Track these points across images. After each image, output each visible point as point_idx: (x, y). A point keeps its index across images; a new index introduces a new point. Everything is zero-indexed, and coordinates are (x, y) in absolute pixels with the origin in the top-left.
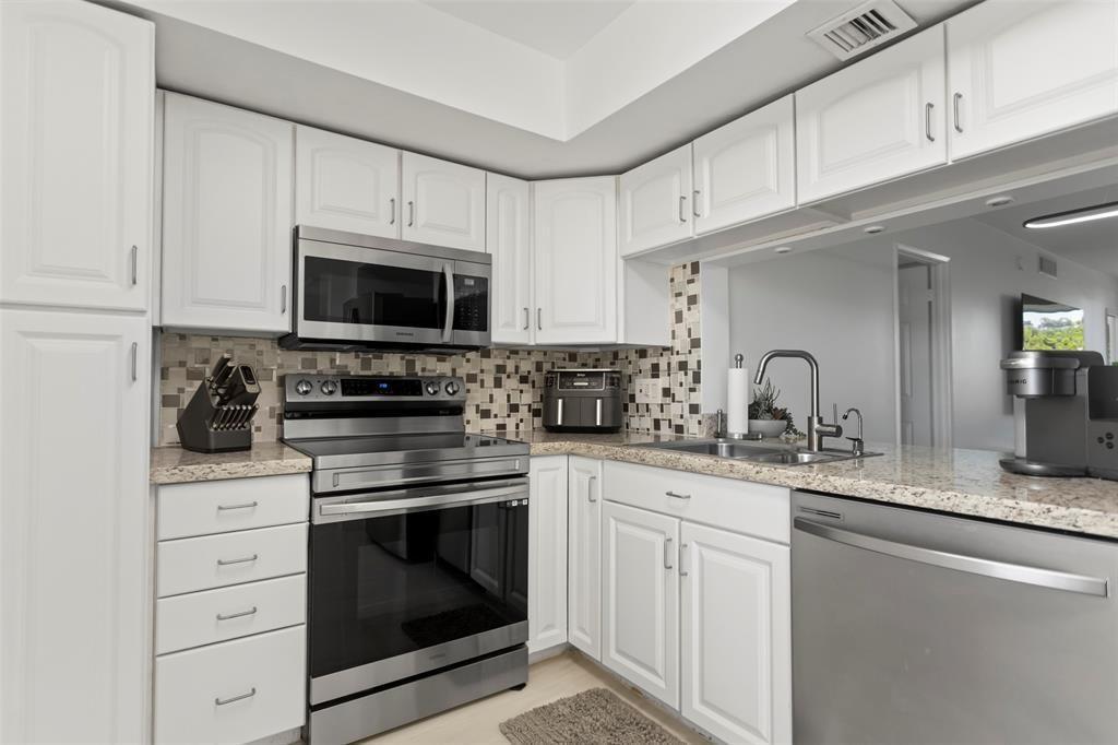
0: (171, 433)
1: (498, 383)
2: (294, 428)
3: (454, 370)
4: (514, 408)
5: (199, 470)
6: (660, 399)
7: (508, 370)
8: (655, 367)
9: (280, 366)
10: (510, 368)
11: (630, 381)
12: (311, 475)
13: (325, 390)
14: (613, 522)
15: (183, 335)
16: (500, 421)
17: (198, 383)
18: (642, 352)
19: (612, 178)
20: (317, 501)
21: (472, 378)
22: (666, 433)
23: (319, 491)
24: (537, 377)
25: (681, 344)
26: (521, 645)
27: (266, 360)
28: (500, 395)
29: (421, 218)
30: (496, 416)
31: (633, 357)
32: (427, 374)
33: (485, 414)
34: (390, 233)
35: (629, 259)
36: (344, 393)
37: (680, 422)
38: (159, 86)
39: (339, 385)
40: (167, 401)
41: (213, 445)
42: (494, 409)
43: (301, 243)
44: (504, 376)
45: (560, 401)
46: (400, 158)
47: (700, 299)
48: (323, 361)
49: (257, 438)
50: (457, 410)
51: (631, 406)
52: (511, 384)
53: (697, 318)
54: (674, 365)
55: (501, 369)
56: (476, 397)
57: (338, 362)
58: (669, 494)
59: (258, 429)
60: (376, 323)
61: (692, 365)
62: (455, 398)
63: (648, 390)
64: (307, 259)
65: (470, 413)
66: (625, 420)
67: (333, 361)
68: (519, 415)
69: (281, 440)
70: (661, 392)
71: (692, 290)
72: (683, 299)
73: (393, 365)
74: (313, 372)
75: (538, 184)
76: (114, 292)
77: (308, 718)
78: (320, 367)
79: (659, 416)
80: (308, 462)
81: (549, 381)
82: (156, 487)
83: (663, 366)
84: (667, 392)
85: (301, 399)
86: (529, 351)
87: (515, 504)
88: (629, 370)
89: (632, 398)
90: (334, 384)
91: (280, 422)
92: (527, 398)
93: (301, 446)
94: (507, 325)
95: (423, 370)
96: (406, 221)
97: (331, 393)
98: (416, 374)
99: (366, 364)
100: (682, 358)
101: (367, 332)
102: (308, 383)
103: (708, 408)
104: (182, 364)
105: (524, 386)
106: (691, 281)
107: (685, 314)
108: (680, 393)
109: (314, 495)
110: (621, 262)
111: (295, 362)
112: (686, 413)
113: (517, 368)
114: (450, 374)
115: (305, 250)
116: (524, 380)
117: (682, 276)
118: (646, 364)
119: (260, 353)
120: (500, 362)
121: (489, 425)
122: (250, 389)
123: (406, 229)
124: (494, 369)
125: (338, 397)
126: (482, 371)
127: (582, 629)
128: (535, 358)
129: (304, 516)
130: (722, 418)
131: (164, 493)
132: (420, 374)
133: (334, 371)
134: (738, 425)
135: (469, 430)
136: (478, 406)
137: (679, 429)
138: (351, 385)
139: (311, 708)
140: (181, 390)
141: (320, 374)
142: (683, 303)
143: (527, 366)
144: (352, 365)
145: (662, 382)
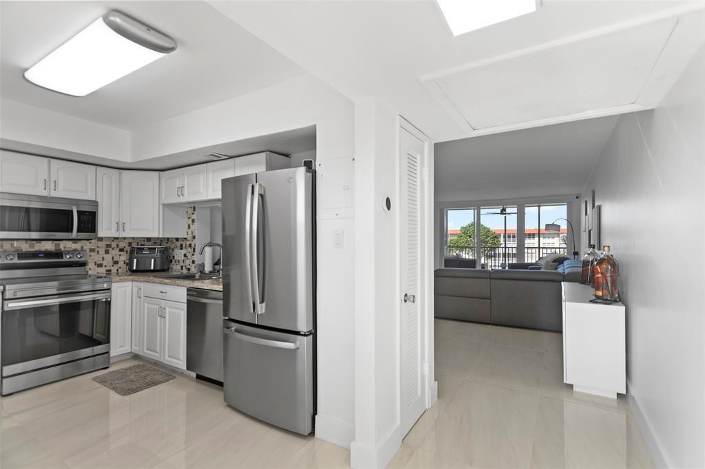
1: (107, 252)
3: (82, 247)
4: (116, 262)
6: (183, 258)
7: (113, 246)
8: (182, 245)
11: (173, 250)
12: (3, 292)
13: (9, 258)
14: (146, 304)
16: (108, 268)
18: (177, 239)
20: (6, 302)
21: (92, 250)
22: (185, 271)
23: (7, 298)
24: (128, 249)
25: (189, 237)
26: (108, 352)
28: (108, 258)
29: (60, 187)
30: (105, 266)
31: (174, 241)
32: (66, 249)
33: (100, 265)
34: (44, 193)
35: (164, 205)
36: (19, 258)
37: (189, 267)
39: (16, 256)
42: (105, 263)
44: (110, 249)
45: (135, 260)
46: (50, 162)
47: (196, 221)
48: (7, 245)
50: (83, 264)
51: (173, 260)
52: (114, 252)
53: (194, 227)
54: (188, 245)
55: (108, 246)
56: (94, 258)
57: (15, 245)
58: (161, 292)
60: (40, 231)
61: (193, 245)
62: (82, 259)
63: (179, 254)
65: (91, 265)
66: (171, 266)
67: (12, 245)
68: (119, 266)
70: (183, 255)
71: (194, 217)
72: (190, 220)
73: (48, 246)
75: (124, 172)
79: (183, 265)
80: (1, 288)
81: (132, 252)
83: (184, 246)
84: (185, 255)
88: (172, 246)
89: (174, 257)
90: (13, 255)
92: (124, 257)
94: (107, 230)
95: (65, 247)
96: (52, 188)
97: (11, 259)
98: (61, 250)
99: (32, 246)
100: (190, 243)
101: (35, 235)
103: (198, 262)
105: (122, 253)
106: (193, 214)
107: (191, 226)
108: (189, 255)
109: (4, 300)
112: (191, 264)
113: (118, 245)
114: (80, 249)
116: (122, 250)
117: (190, 211)
118: (178, 244)
120: (108, 243)
121: (102, 270)
123: (52, 192)
124: (105, 246)
125: (16, 261)
126: (98, 247)
127: (136, 346)
130: (203, 265)
132: (63, 249)
133: (13, 250)
134: (208, 268)
135: (90, 272)
136: (95, 262)
137: (189, 269)
138: (22, 255)
139: (3, 378)
141: (5, 251)
142: (190, 222)
143: (122, 245)
144: (25, 247)
145: (183, 251)
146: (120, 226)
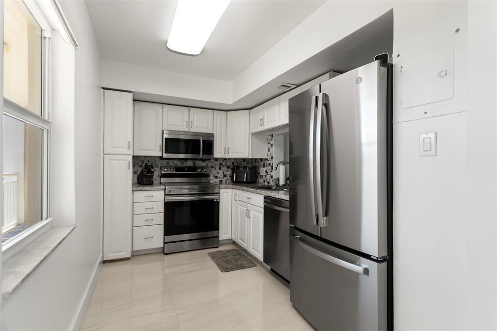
0: (136, 180)
1: (220, 168)
2: (163, 180)
3: (207, 165)
4: (225, 176)
5: (141, 188)
6: (265, 174)
8: (264, 164)
9: (160, 164)
10: (224, 164)
12: (165, 190)
13: (171, 170)
14: (239, 206)
15: (138, 157)
16: (221, 179)
17: (141, 168)
18: (261, 160)
19: (248, 111)
21: (212, 167)
22: (266, 184)
24: (232, 166)
25: (269, 158)
26: (217, 237)
27: (157, 162)
28: (221, 172)
29: (195, 125)
30: (219, 178)
31: (260, 161)
32: (199, 166)
33: (216, 177)
34: (186, 130)
35: (253, 134)
36: (176, 171)
37: (269, 181)
38: (133, 100)
39: (175, 169)
40: (134, 173)
41: (145, 183)
42: (219, 176)
43: (164, 135)
44: (222, 166)
45: (235, 174)
46: (189, 109)
47: (273, 145)
48: (171, 163)
49: (155, 182)
50: (207, 176)
51: (259, 176)
52: (224, 169)
53: (273, 150)
54: (268, 164)
55: (221, 164)
56: (214, 172)
58: (248, 198)
59: (155, 180)
61: (271, 164)
62: (206, 173)
63: (262, 171)
64: (165, 138)
65: (212, 177)
66: (257, 180)
67: (174, 162)
68: (227, 178)
69: (161, 183)
71: (272, 142)
73: (190, 164)
74: (169, 165)
75: (228, 112)
76: (125, 151)
77: (164, 245)
78: (170, 164)
79: (265, 179)
80: (164, 187)
81: (234, 168)
82: (133, 191)
83: (266, 165)
84: (266, 172)
85: (165, 173)
86: (230, 159)
87: (215, 200)
88: (259, 165)
89: (259, 173)
90: (173, 168)
91: (160, 178)
92: (229, 173)
93: (165, 184)
94: (219, 153)
95: (198, 165)
96: (191, 127)
98: (196, 166)
99: (182, 163)
100: (269, 162)
101: (181, 156)
102: (167, 168)
103: (275, 177)
104: (138, 164)
105: (228, 169)
106: (271, 140)
107: (270, 149)
108: (269, 172)
109: (165, 195)
110: (250, 135)
111: (164, 163)
112: (270, 178)
113: (226, 164)
114: (205, 166)
115: (165, 136)
116: (228, 167)
117: (270, 138)
118: (262, 163)
119: (156, 161)
120: (221, 162)
121: (218, 180)
122: (152, 170)
123: (191, 128)
124: (219, 164)
125: (174, 172)
126: (215, 165)
127: (234, 235)
128: (231, 161)
129: (163, 200)
130: (278, 179)
131: (135, 193)
133: (174, 165)
134: (282, 182)
135: (211, 182)
136: (214, 175)
137: (269, 183)
138: (178, 169)
139: (165, 243)
140: (138, 170)
142: (270, 146)
143: (228, 164)
144: (179, 164)
145: (265, 169)
146: (226, 150)
